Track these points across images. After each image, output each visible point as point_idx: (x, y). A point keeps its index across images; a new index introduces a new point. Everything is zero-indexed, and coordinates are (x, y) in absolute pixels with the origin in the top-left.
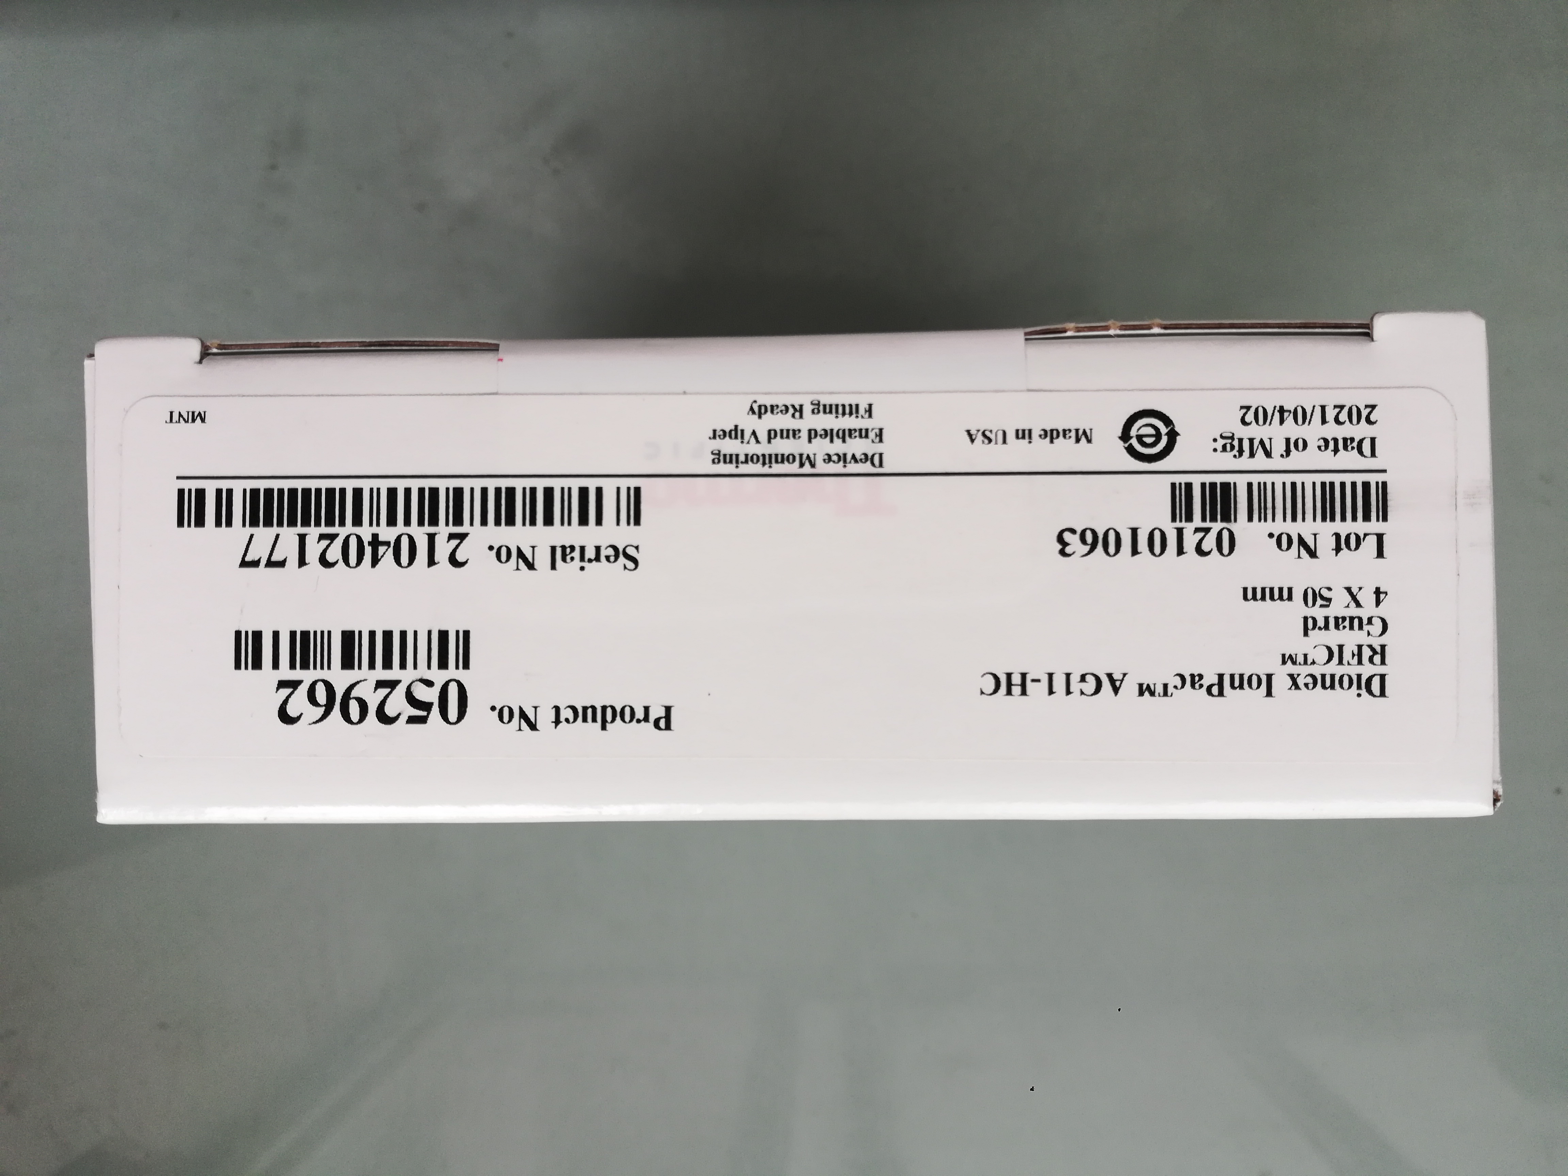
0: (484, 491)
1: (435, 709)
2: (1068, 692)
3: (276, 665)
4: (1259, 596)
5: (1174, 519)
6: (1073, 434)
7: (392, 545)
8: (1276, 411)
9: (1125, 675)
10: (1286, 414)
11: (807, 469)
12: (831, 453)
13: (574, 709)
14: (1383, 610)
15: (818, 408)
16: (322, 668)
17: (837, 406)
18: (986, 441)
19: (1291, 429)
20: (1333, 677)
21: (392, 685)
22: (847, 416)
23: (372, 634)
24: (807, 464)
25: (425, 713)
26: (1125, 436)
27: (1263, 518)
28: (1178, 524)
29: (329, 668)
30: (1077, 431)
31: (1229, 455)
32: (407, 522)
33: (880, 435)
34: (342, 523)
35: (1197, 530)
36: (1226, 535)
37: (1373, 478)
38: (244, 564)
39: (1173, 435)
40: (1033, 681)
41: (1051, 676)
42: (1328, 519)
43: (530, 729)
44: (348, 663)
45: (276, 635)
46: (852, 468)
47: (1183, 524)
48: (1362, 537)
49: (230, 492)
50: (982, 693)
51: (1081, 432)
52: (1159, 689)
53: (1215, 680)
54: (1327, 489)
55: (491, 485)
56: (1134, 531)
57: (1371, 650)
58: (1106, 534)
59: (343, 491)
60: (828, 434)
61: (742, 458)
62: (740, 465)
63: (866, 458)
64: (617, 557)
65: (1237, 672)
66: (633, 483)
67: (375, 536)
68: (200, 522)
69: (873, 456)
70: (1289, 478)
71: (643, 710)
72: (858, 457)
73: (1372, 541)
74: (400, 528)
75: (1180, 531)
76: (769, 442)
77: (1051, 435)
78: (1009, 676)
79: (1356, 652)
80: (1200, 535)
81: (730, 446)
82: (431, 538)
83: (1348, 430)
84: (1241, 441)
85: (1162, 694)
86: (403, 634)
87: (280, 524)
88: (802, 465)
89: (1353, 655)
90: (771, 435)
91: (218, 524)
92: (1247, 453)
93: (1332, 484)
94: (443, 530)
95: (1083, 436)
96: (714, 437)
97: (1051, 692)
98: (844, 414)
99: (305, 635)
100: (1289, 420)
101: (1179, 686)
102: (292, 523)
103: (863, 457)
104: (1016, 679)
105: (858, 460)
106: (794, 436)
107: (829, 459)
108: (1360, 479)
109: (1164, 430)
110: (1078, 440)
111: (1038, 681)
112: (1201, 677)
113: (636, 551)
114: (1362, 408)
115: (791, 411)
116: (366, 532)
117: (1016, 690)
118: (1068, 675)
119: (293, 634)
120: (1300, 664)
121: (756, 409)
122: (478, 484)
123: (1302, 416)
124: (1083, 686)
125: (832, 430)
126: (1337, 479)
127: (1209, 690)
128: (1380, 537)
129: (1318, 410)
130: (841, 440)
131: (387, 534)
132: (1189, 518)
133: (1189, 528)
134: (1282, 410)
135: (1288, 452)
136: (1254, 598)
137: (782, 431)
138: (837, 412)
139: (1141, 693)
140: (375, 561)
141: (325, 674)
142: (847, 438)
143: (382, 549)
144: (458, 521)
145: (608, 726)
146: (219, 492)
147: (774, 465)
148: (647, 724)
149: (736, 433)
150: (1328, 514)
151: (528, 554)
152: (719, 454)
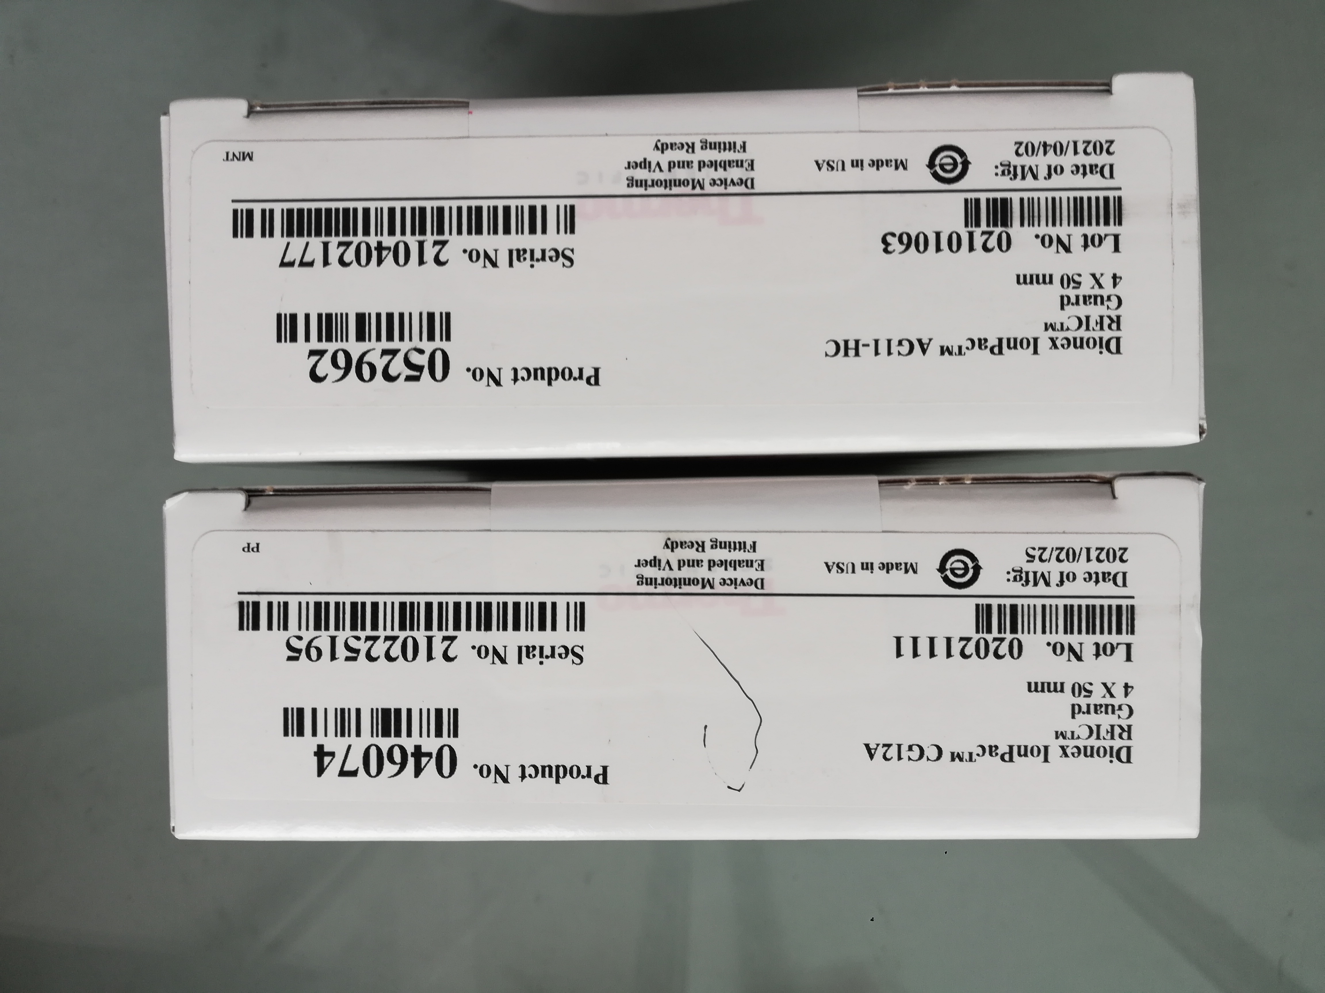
0: (459, 209)
1: (426, 371)
2: (889, 353)
3: (307, 339)
4: (1028, 280)
5: (966, 225)
6: (893, 163)
7: (392, 249)
8: (1041, 146)
9: (930, 340)
10: (1048, 148)
11: (698, 190)
12: (716, 178)
13: (528, 370)
14: (1119, 291)
15: (706, 145)
16: (342, 340)
17: (720, 144)
18: (830, 169)
19: (1052, 159)
20: (1082, 339)
21: (394, 352)
22: (727, 151)
23: (378, 316)
24: (698, 187)
25: (418, 374)
26: (931, 165)
27: (1031, 224)
28: (970, 229)
29: (347, 340)
30: (896, 161)
31: (1007, 178)
32: (403, 233)
33: (752, 165)
34: (355, 234)
35: (983, 233)
36: (1004, 236)
37: (1111, 194)
38: (283, 264)
39: (966, 164)
40: (864, 345)
41: (876, 342)
42: (1079, 225)
43: (496, 384)
44: (361, 336)
45: (307, 317)
46: (732, 189)
47: (974, 229)
48: (1103, 236)
49: (272, 211)
50: (827, 355)
51: (899, 162)
52: (956, 350)
53: (996, 343)
54: (1078, 202)
55: (465, 204)
56: (938, 235)
57: (1110, 319)
58: (917, 237)
59: (355, 210)
60: (714, 164)
61: (649, 183)
62: (648, 188)
63: (742, 182)
64: (557, 258)
65: (1012, 336)
66: (569, 202)
67: (380, 243)
68: (250, 234)
69: (746, 180)
70: (1050, 195)
71: (578, 370)
72: (735, 181)
73: (1110, 240)
74: (398, 237)
75: (971, 235)
76: (670, 170)
77: (877, 164)
78: (846, 342)
79: (1099, 321)
80: (985, 237)
81: (640, 174)
82: (421, 244)
83: (1093, 159)
84: (1015, 167)
85: (957, 353)
86: (401, 315)
87: (309, 235)
88: (694, 188)
89: (1097, 323)
90: (671, 165)
91: (263, 235)
92: (1019, 176)
93: (1082, 199)
94: (429, 239)
95: (901, 165)
96: (629, 167)
97: (877, 353)
98: (725, 149)
99: (329, 316)
100: (1051, 152)
101: (970, 347)
102: (318, 234)
103: (739, 181)
104: (852, 345)
105: (736, 183)
106: (688, 167)
107: (713, 183)
108: (1101, 194)
109: (959, 160)
110: (897, 168)
111: (868, 345)
112: (986, 340)
113: (571, 253)
114: (1104, 143)
115: (686, 147)
116: (373, 240)
117: (852, 353)
118: (889, 341)
119: (320, 316)
120: (1058, 330)
121: (660, 146)
122: (455, 204)
123: (1059, 149)
124: (900, 348)
125: (716, 162)
126: (1085, 194)
127: (992, 351)
128: (1116, 237)
129: (1072, 145)
130: (723, 169)
131: (389, 241)
132: (978, 224)
133: (977, 232)
134: (1045, 145)
135: (1050, 175)
136: (1025, 282)
137: (679, 162)
138: (720, 148)
139: (942, 353)
140: (380, 262)
141: (344, 345)
142: (727, 167)
143: (384, 253)
144: (441, 231)
145: (553, 382)
146: (263, 211)
147: (673, 188)
148: (581, 381)
149: (645, 164)
150: (1078, 220)
151: (492, 255)
152: (632, 180)
